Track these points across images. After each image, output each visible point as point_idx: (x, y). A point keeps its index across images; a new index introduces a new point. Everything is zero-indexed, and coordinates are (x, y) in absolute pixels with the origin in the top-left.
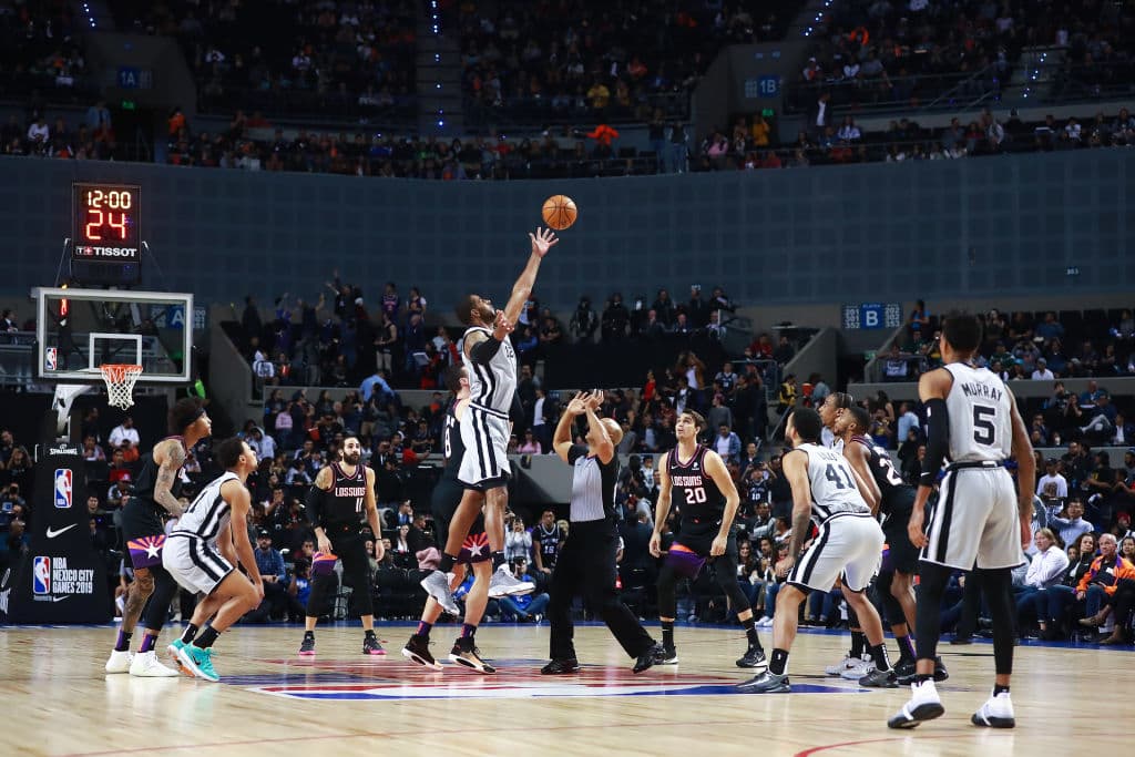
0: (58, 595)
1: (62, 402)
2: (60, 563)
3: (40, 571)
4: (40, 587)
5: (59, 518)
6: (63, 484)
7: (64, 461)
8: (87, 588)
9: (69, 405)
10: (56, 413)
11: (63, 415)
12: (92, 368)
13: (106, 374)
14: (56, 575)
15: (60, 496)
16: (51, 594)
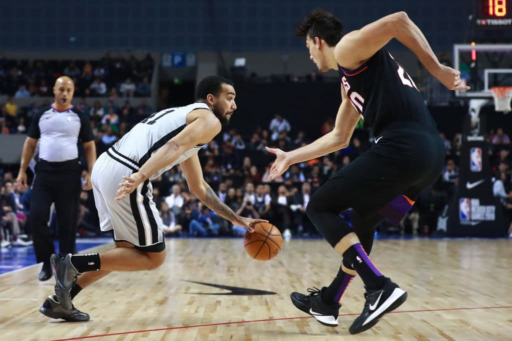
0: (475, 221)
1: (473, 110)
2: (475, 202)
3: (464, 207)
4: (464, 216)
5: (474, 177)
6: (476, 157)
7: (476, 144)
8: (491, 216)
9: (478, 111)
10: (470, 117)
11: (475, 117)
12: (486, 90)
13: (494, 93)
14: (473, 209)
15: (474, 164)
16: (471, 220)
